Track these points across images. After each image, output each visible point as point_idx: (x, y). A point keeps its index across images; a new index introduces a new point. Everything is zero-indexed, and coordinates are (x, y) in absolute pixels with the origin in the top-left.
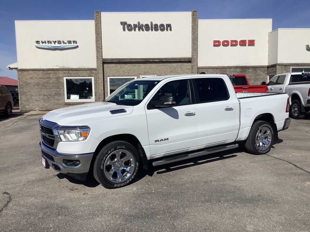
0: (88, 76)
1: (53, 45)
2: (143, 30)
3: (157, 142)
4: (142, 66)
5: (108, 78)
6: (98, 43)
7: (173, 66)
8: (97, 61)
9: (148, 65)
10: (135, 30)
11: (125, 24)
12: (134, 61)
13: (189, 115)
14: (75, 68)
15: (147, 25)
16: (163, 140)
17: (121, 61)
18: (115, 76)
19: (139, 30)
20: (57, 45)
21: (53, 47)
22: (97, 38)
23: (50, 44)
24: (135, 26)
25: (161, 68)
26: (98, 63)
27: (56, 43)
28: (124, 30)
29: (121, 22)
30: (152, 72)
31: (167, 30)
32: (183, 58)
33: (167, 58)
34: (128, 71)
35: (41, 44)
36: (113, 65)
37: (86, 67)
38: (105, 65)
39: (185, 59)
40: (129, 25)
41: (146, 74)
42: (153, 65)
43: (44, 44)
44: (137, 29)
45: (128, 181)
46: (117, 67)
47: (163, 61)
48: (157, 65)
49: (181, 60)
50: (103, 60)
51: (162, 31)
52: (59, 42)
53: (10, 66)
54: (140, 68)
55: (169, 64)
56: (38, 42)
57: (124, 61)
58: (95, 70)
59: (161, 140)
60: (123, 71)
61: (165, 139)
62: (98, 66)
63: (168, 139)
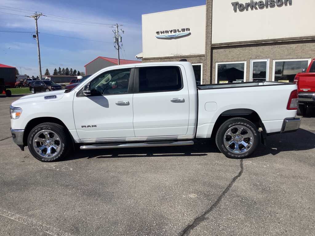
0: (198, 63)
1: (170, 34)
2: (256, 9)
3: (84, 128)
4: (254, 49)
5: (217, 64)
6: (208, 28)
7: (291, 47)
8: (206, 47)
9: (261, 48)
10: (247, 10)
11: (236, 4)
12: (243, 44)
13: (121, 104)
14: (187, 56)
15: (261, 3)
16: (90, 127)
17: (230, 45)
18: (223, 62)
19: (252, 9)
20: (173, 34)
21: (169, 36)
22: (207, 23)
23: (167, 34)
24: (248, 5)
25: (277, 50)
26: (206, 49)
27: (172, 32)
28: (235, 11)
29: (232, 3)
30: (265, 56)
31: (286, 5)
32: (305, 37)
33: (283, 38)
34: (238, 56)
35: (160, 34)
36: (222, 50)
37: (196, 54)
38: (214, 51)
39: (307, 38)
40: (241, 5)
41: (257, 58)
42: (266, 48)
43: (163, 34)
44: (249, 8)
45: (55, 158)
46: (225, 52)
47: (278, 42)
48: (271, 47)
49: (302, 40)
50: (212, 45)
51: (279, 7)
52: (175, 31)
53: (136, 56)
54: (251, 51)
55: (286, 45)
56: (158, 33)
57: (233, 45)
58: (203, 56)
59: (88, 126)
60: (232, 56)
61: (93, 126)
62: (206, 52)
63: (95, 126)
